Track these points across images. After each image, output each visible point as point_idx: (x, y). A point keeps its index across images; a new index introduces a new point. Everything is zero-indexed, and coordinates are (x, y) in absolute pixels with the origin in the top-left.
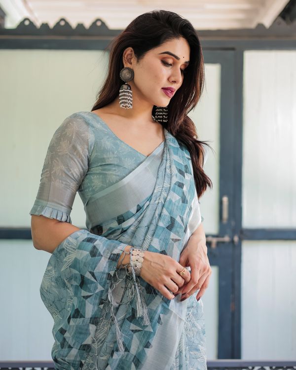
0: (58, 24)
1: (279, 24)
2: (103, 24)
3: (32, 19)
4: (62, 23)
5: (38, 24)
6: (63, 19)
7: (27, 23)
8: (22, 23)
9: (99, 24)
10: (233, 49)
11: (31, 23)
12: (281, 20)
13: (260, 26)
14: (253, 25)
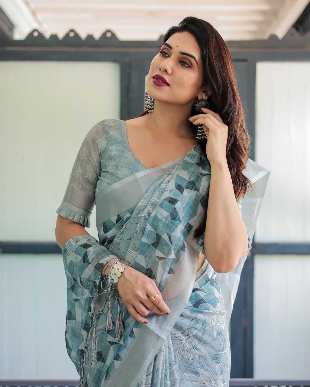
0: (67, 35)
1: (292, 35)
2: (113, 35)
3: (41, 30)
4: (72, 34)
5: (47, 35)
6: (72, 31)
7: (36, 34)
8: (31, 34)
9: (109, 35)
10: (245, 60)
11: (40, 35)
12: (294, 30)
13: (273, 37)
14: (266, 36)
